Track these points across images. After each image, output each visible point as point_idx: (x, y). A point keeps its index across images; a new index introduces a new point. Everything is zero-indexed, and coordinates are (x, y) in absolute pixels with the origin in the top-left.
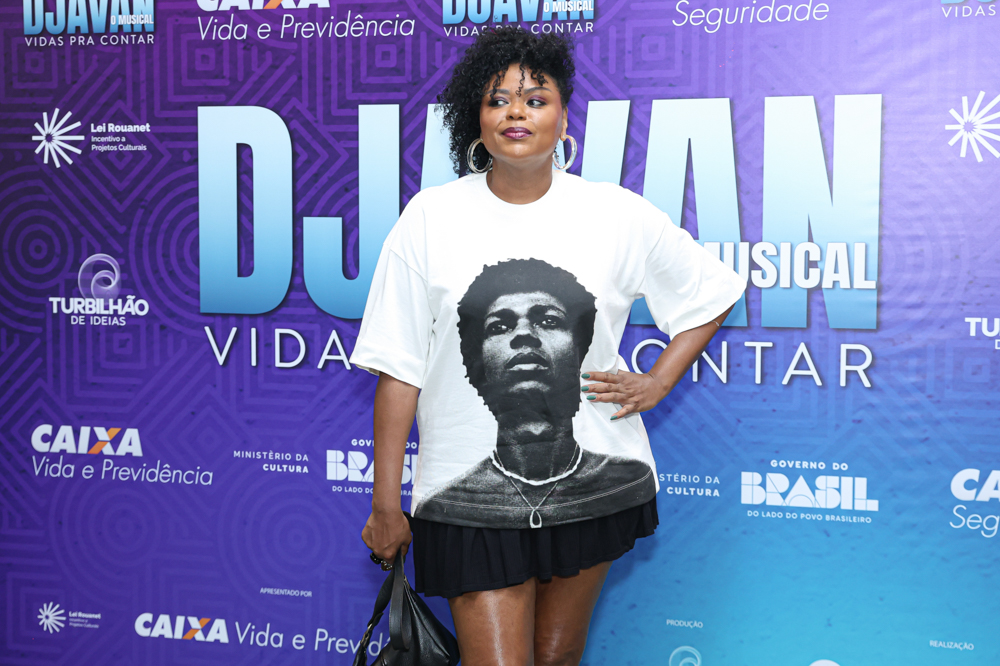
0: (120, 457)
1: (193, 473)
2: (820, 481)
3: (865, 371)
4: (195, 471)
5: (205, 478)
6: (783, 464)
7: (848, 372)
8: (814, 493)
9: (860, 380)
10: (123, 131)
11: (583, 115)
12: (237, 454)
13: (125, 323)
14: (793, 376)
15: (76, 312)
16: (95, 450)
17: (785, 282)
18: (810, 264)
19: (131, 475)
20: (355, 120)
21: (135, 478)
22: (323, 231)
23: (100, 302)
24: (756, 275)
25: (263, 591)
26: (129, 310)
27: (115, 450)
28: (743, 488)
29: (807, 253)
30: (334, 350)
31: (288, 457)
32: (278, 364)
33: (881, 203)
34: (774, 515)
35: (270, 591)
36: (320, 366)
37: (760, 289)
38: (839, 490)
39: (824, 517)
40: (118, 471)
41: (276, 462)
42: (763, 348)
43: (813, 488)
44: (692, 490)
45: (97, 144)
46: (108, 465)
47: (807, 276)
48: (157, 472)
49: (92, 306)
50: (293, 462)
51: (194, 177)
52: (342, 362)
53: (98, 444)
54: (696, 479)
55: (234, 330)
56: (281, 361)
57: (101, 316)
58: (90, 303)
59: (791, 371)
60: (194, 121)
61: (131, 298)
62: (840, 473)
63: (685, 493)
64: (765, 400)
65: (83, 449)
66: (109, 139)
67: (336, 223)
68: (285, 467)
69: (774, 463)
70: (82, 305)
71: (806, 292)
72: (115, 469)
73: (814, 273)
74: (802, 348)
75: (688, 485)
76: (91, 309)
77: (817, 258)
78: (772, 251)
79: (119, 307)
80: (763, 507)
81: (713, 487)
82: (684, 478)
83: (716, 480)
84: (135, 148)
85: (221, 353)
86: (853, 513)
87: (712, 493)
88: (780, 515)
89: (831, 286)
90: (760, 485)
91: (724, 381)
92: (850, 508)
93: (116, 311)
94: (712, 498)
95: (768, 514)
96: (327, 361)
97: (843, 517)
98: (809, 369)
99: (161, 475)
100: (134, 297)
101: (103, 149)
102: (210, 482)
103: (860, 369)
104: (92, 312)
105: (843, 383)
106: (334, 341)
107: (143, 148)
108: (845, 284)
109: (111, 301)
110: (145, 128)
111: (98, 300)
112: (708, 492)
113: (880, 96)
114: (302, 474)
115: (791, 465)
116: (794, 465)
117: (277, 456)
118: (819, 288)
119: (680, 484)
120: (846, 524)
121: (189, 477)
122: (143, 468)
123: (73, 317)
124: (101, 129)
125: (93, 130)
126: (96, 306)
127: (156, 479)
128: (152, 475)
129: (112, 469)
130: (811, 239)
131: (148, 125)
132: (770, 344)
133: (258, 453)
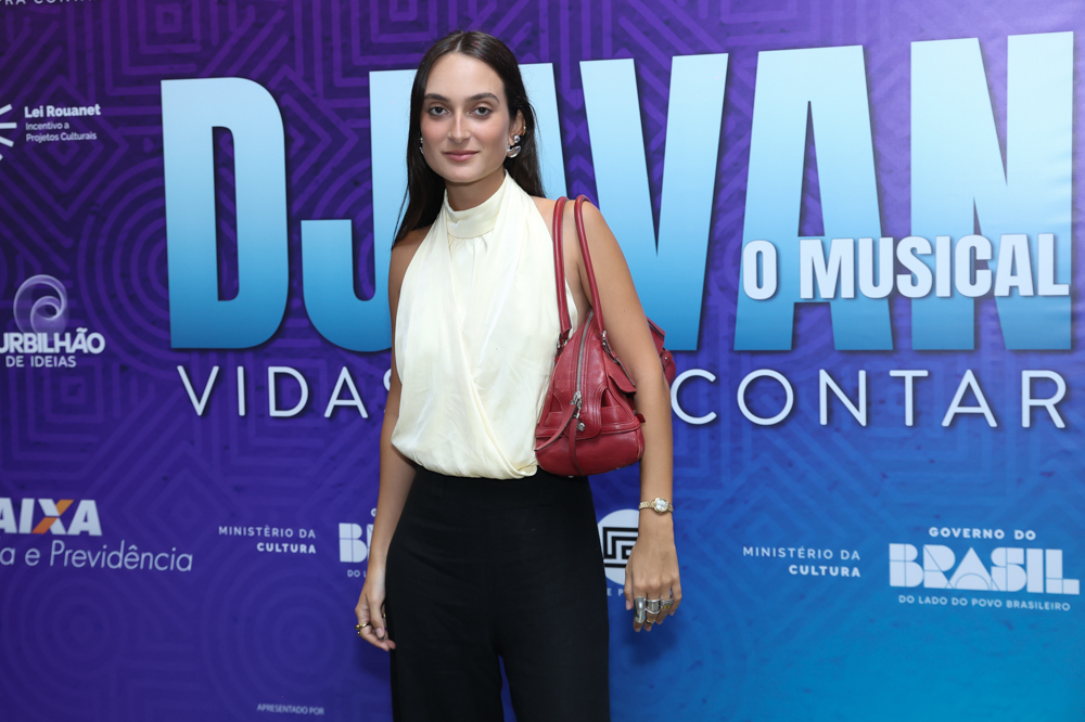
0: (73, 537)
1: (166, 555)
2: (998, 555)
3: (1057, 406)
4: (170, 553)
5: (183, 562)
6: (945, 532)
7: (1032, 408)
8: (989, 571)
9: (1050, 418)
10: (66, 115)
11: (665, 76)
12: (223, 530)
13: (74, 365)
14: (957, 416)
15: (12, 351)
16: (41, 529)
17: (943, 290)
18: (977, 265)
19: (88, 560)
20: (365, 92)
21: (93, 564)
22: (328, 238)
23: (43, 337)
24: (904, 281)
25: (261, 707)
26: (80, 347)
27: (67, 526)
28: (893, 566)
29: (973, 250)
30: (345, 393)
31: (289, 532)
32: (273, 412)
33: (1075, 179)
34: (935, 601)
35: (270, 708)
36: (328, 413)
37: (909, 299)
38: (1024, 566)
39: (1004, 603)
40: (70, 555)
41: (274, 541)
42: (915, 379)
43: (988, 564)
44: (823, 568)
45: (34, 133)
46: (58, 547)
47: (973, 281)
48: (121, 555)
49: (33, 343)
50: (296, 540)
51: (159, 172)
52: (355, 408)
53: (45, 520)
54: (828, 554)
55: (215, 370)
56: (277, 409)
57: (44, 355)
58: (30, 339)
59: (954, 408)
60: (157, 100)
61: (82, 331)
62: (1025, 544)
63: (814, 573)
64: (919, 448)
65: (26, 527)
66: (49, 126)
67: (345, 226)
68: (285, 546)
69: (933, 532)
70: (20, 342)
71: (972, 303)
72: (67, 553)
73: (983, 276)
74: (969, 378)
75: (817, 563)
76: (31, 347)
77: (988, 257)
78: (924, 248)
79: (67, 343)
80: (920, 590)
81: (851, 564)
82: (811, 553)
83: (856, 555)
84: (82, 137)
85: (199, 400)
86: (1044, 597)
87: (850, 572)
88: (943, 601)
89: (1006, 293)
90: (915, 561)
91: (863, 423)
92: (1040, 590)
93: (63, 349)
94: (850, 579)
95: (927, 600)
96: (336, 407)
97: (1030, 603)
98: (978, 405)
99: (126, 560)
100: (85, 330)
101: (41, 139)
102: (189, 568)
103: (1049, 404)
104: (33, 351)
105: (1026, 423)
106: (345, 382)
107: (91, 136)
108: (1026, 289)
109: (57, 336)
110: (94, 110)
111: (39, 335)
112: (845, 571)
113: (1071, 34)
114: (307, 555)
115: (956, 534)
116: (961, 533)
117: (275, 532)
118: (990, 296)
119: (806, 562)
120: (1035, 611)
121: (163, 562)
122: (103, 550)
123: (8, 357)
124: (37, 113)
125: (27, 115)
126: (38, 343)
127: (120, 565)
128: (115, 560)
129: (64, 552)
130: (977, 231)
131: (97, 107)
132: (924, 373)
133: (250, 529)
